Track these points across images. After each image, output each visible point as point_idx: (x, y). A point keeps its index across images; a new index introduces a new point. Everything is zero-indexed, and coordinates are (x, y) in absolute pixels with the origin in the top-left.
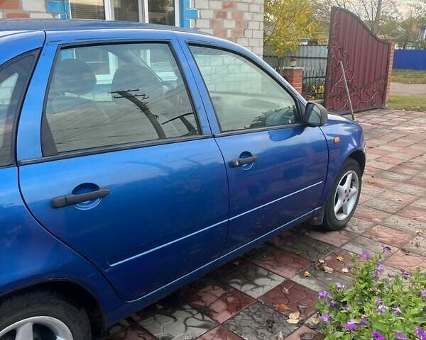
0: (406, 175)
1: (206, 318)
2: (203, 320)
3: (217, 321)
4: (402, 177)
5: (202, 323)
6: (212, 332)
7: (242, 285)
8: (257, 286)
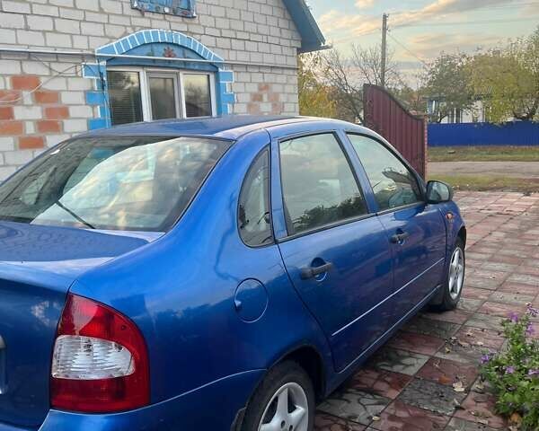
0: (486, 253)
1: (377, 397)
2: (375, 398)
3: (389, 398)
4: (484, 256)
5: (376, 401)
6: (390, 407)
7: (391, 366)
8: (407, 366)
